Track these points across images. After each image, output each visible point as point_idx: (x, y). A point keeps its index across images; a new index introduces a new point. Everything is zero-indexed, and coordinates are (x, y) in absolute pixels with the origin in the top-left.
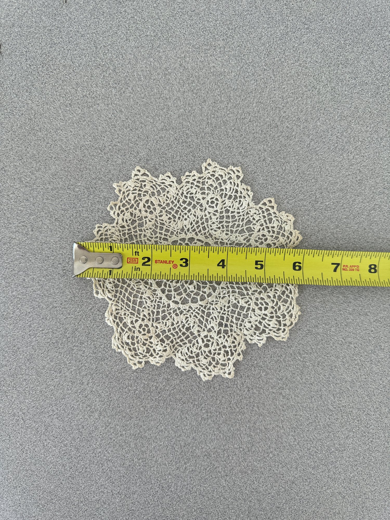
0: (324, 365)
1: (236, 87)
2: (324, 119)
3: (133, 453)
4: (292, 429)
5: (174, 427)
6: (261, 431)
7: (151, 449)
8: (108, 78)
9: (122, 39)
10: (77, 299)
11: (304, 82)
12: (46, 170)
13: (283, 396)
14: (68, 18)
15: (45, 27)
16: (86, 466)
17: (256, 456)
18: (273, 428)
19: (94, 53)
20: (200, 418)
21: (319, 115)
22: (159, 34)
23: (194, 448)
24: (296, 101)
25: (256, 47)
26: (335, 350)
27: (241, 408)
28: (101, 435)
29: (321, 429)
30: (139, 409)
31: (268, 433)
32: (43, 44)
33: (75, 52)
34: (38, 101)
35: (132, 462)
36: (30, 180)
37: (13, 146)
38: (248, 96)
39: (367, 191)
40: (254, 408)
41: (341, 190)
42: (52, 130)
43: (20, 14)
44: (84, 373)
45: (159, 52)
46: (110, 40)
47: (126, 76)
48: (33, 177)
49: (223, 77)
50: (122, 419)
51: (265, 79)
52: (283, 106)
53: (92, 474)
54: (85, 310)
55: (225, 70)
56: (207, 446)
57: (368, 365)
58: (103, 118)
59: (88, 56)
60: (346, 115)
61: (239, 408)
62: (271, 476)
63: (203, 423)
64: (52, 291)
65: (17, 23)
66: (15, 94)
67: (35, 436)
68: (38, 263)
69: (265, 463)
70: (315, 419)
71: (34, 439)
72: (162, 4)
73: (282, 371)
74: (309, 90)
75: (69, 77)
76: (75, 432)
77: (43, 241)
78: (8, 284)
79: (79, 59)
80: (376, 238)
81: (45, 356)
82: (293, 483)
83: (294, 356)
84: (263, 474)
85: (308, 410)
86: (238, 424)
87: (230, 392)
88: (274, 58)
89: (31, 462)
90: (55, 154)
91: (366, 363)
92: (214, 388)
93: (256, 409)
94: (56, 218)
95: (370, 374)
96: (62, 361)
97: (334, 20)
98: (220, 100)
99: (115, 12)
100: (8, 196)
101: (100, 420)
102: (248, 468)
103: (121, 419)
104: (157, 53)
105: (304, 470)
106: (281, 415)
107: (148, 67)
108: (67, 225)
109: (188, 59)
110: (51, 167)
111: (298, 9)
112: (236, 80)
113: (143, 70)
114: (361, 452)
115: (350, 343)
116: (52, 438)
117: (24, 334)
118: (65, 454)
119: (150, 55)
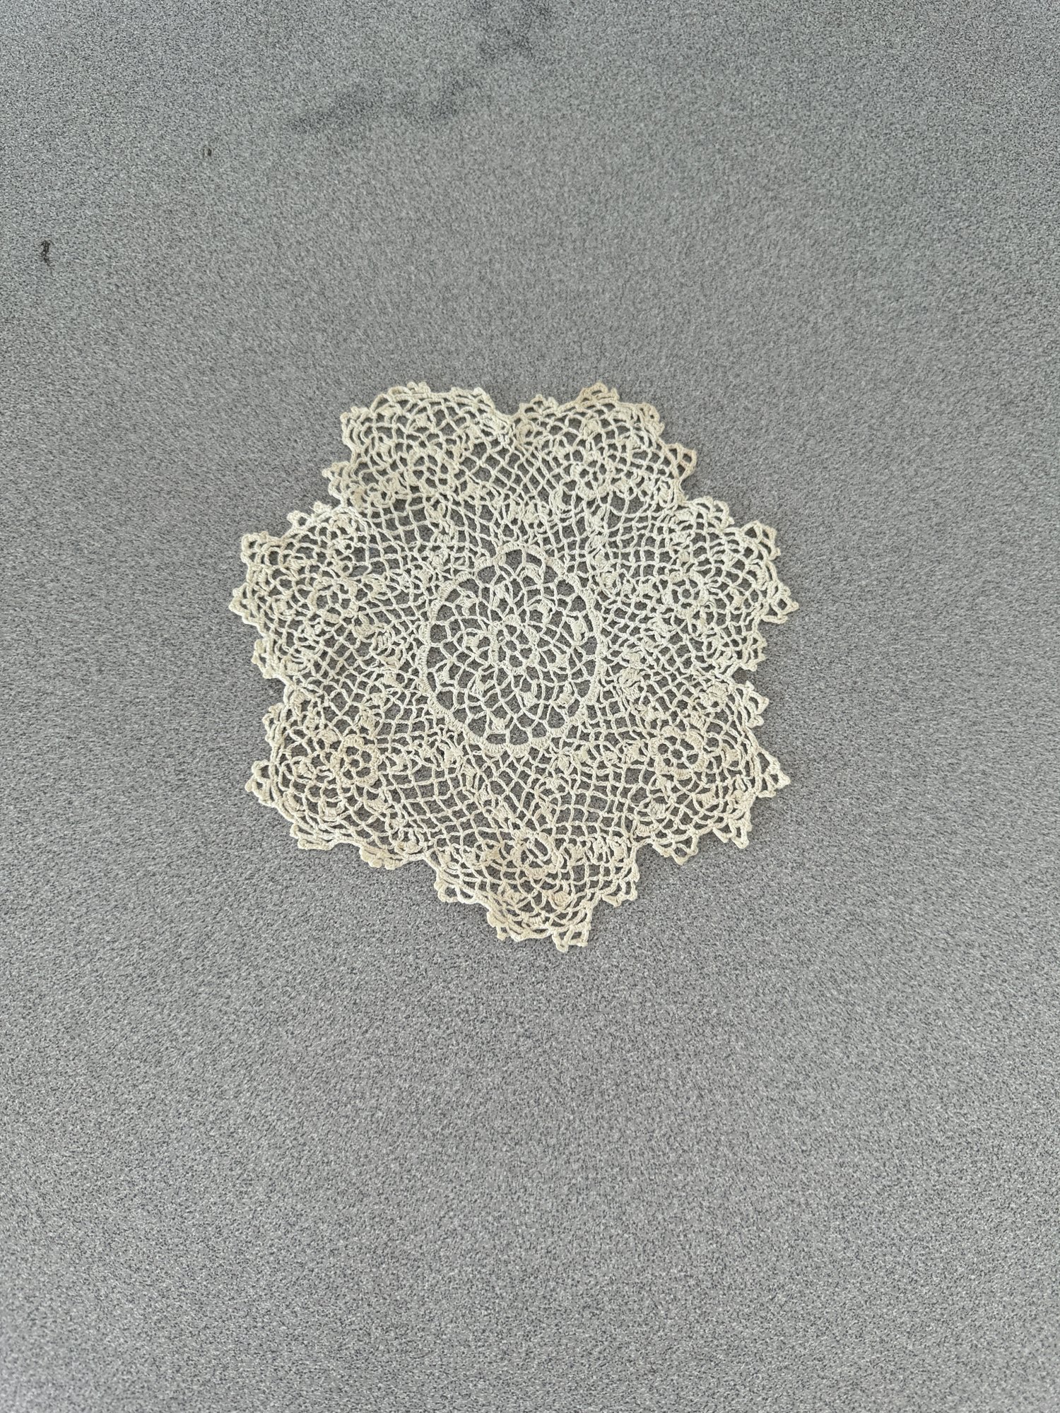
0: (905, 1010)
1: (616, 324)
2: (833, 388)
3: (367, 1309)
4: (835, 1208)
5: (490, 1218)
6: (746, 1218)
7: (421, 1294)
8: (306, 310)
9: (340, 227)
10: (213, 849)
11: (778, 310)
12: (145, 522)
13: (800, 1109)
14: (213, 186)
15: (157, 206)
16: (224, 1361)
17: (737, 1303)
18: (779, 1208)
19: (272, 257)
20: (566, 1188)
21: (821, 379)
22: (428, 215)
23: (552, 1284)
24: (764, 351)
25: (658, 237)
26: (932, 968)
27: (684, 1151)
28: (272, 1254)
29: (917, 1205)
30: (387, 1167)
31: (768, 1224)
32: (152, 240)
33: (228, 257)
34: (132, 364)
35: (366, 1339)
36: (102, 547)
37: (64, 467)
38: (646, 341)
39: (961, 550)
40: (721, 1148)
41: (896, 549)
42: (165, 427)
43: (100, 179)
44: (226, 1063)
45: (429, 251)
46: (312, 229)
47: (350, 304)
48: (111, 538)
49: (583, 302)
50: (335, 1201)
51: (685, 305)
52: (733, 363)
53: (242, 1388)
54: (235, 880)
55: (589, 287)
56: (591, 1275)
57: (1027, 1007)
58: (293, 398)
59: (260, 265)
60: (885, 379)
61: (675, 1150)
62: (786, 1367)
63: (573, 1201)
64: (145, 830)
65: (92, 198)
66: (78, 350)
67: (72, 1269)
68: (110, 756)
69: (766, 1325)
70: (899, 1176)
71: (69, 1278)
72: (434, 156)
73: (790, 1035)
74: (792, 326)
75: (210, 310)
76: (195, 1248)
77: (129, 699)
78: (23, 816)
79: (236, 270)
80: (999, 663)
81: (117, 1017)
82: (855, 1385)
83: (820, 988)
84: (762, 1360)
85: (876, 1147)
86: (675, 1201)
87: (649, 1104)
88: (703, 261)
89: (57, 1355)
90: (171, 483)
91: (1021, 1000)
92: (602, 1093)
93: (727, 1152)
94: (166, 639)
95: (1037, 1031)
96: (165, 1030)
97: (833, 180)
98: (579, 352)
99: (324, 171)
100: (42, 586)
101: (271, 1207)
102: (716, 1342)
103: (331, 1202)
104: (424, 255)
105: (882, 1341)
106: (800, 1168)
107: (404, 284)
108: (194, 655)
109: (497, 266)
110: (157, 513)
111: (748, 161)
112: (616, 309)
113: (391, 292)
114: (1043, 1275)
115: (970, 945)
116: (124, 1272)
117: (61, 953)
118: (163, 1324)
119: (408, 259)
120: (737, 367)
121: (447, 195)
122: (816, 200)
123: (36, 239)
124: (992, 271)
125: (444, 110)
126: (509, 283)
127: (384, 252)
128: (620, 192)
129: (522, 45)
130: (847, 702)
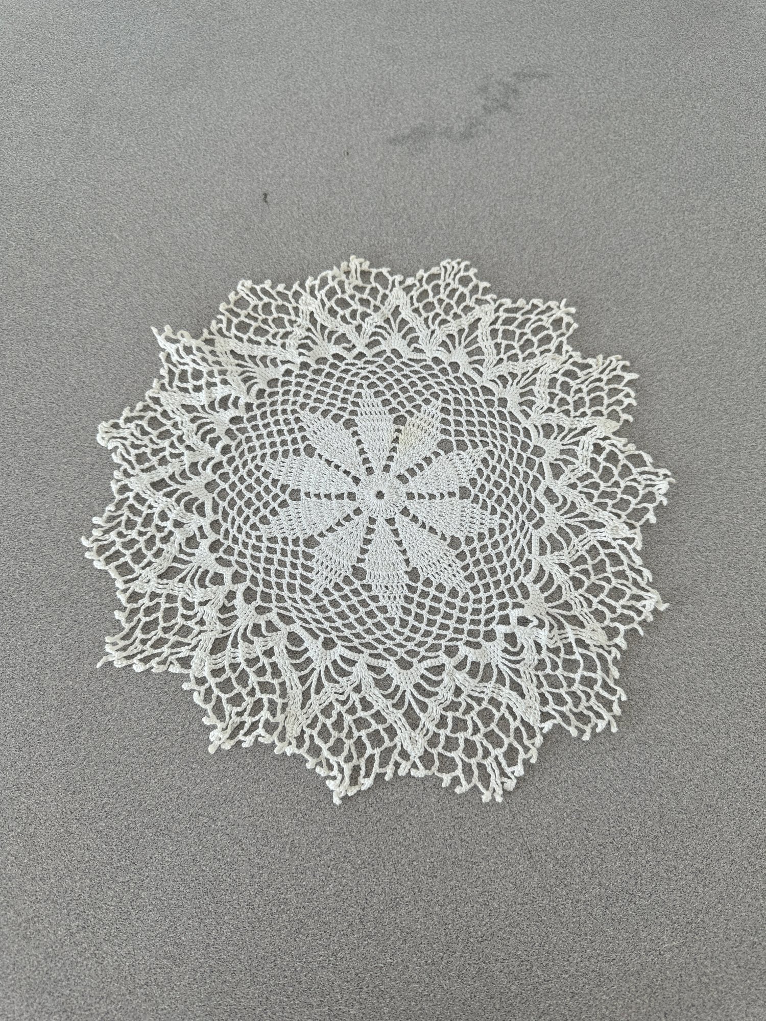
120: (625, 256)
121: (470, 174)
122: (661, 179)
123: (260, 192)
124: (756, 212)
125: (467, 135)
126: (505, 215)
127: (439, 201)
128: (559, 174)
129: (505, 106)
130: (696, 415)
